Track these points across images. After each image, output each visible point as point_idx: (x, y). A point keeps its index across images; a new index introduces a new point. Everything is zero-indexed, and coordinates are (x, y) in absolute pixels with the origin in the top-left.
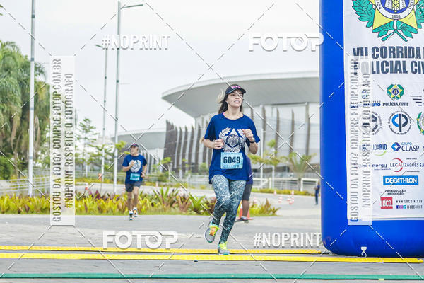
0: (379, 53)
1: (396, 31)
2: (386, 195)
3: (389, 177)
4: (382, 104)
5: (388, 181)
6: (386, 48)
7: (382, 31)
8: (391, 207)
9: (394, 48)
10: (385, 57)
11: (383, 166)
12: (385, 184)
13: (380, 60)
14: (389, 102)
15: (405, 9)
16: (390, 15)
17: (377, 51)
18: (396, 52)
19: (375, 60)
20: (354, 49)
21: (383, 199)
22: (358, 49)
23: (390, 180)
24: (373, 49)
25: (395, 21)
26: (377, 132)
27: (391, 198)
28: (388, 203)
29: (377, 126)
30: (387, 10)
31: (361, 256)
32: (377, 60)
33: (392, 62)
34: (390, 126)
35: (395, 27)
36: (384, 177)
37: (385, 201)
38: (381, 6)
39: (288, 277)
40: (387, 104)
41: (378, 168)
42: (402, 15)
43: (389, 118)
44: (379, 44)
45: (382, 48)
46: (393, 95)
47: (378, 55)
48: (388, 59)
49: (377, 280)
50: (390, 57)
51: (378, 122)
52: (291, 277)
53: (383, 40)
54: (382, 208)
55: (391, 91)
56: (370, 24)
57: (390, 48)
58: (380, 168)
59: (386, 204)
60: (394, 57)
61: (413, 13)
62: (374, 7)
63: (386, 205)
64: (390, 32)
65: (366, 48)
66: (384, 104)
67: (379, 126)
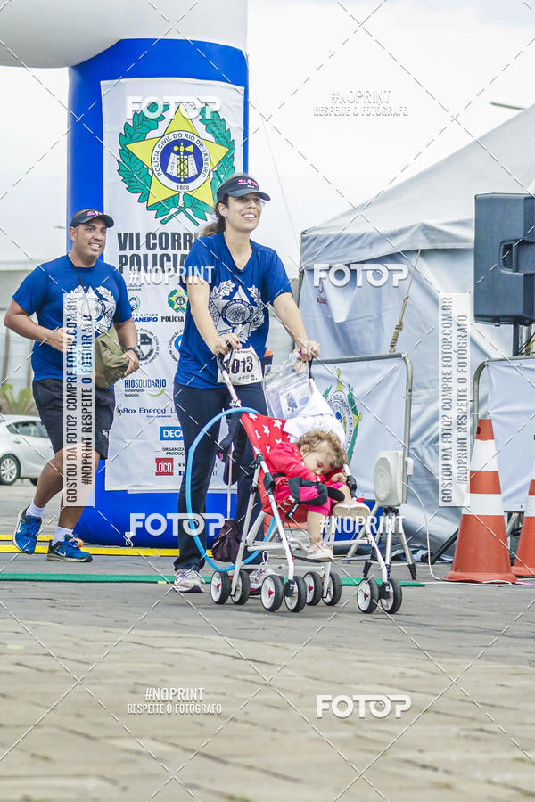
0: (157, 241)
1: (182, 210)
2: (163, 455)
3: (169, 428)
4: (160, 319)
5: (167, 434)
6: (167, 235)
7: (161, 209)
8: (171, 474)
9: (179, 235)
10: (166, 248)
11: (160, 411)
12: (162, 438)
13: (159, 252)
14: (170, 315)
15: (197, 176)
16: (174, 185)
17: (155, 238)
18: (182, 241)
19: (150, 253)
20: (119, 235)
21: (158, 461)
22: (125, 235)
23: (170, 434)
24: (148, 236)
25: (181, 195)
26: (151, 361)
27: (171, 460)
28: (166, 468)
29: (151, 351)
30: (170, 177)
31: (124, 546)
32: (154, 252)
33: (175, 256)
34: (171, 352)
35: (181, 203)
36: (162, 429)
37: (163, 464)
38: (161, 172)
39: (22, 577)
40: (167, 319)
41: (152, 414)
42: (192, 186)
43: (170, 339)
44: (157, 227)
45: (161, 235)
46: (176, 306)
47: (155, 245)
48: (170, 252)
49: (156, 582)
50: (173, 248)
51: (153, 346)
52: (26, 578)
53: (163, 222)
54: (157, 474)
55: (173, 299)
56: (144, 198)
57: (173, 234)
58: (156, 414)
59: (163, 468)
60: (179, 248)
61: (208, 183)
62: (150, 173)
63: (163, 470)
64: (173, 211)
65: (138, 235)
66: (163, 318)
67: (155, 351)
